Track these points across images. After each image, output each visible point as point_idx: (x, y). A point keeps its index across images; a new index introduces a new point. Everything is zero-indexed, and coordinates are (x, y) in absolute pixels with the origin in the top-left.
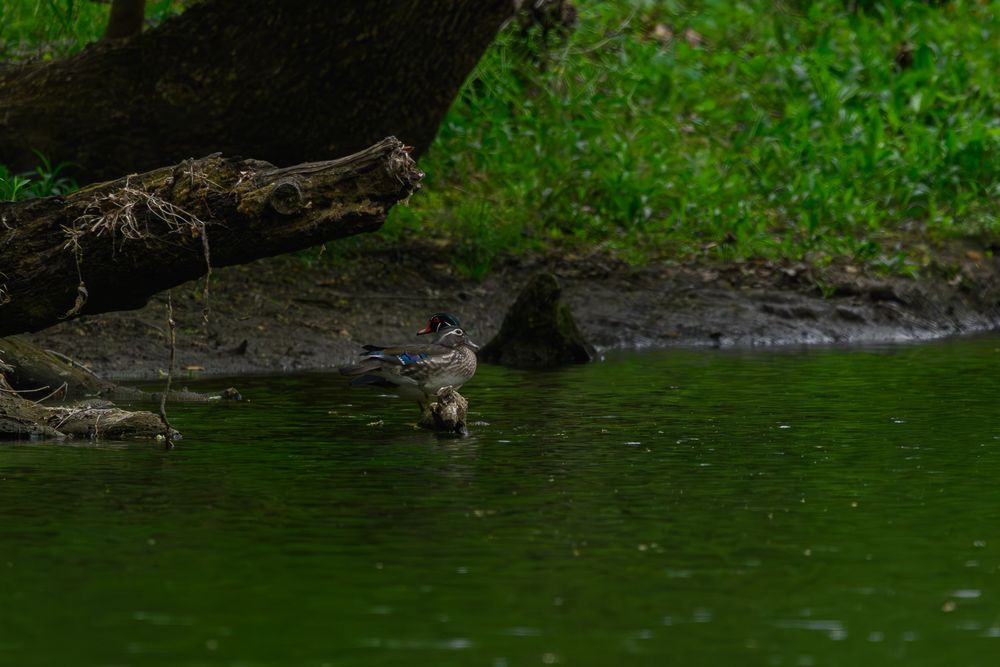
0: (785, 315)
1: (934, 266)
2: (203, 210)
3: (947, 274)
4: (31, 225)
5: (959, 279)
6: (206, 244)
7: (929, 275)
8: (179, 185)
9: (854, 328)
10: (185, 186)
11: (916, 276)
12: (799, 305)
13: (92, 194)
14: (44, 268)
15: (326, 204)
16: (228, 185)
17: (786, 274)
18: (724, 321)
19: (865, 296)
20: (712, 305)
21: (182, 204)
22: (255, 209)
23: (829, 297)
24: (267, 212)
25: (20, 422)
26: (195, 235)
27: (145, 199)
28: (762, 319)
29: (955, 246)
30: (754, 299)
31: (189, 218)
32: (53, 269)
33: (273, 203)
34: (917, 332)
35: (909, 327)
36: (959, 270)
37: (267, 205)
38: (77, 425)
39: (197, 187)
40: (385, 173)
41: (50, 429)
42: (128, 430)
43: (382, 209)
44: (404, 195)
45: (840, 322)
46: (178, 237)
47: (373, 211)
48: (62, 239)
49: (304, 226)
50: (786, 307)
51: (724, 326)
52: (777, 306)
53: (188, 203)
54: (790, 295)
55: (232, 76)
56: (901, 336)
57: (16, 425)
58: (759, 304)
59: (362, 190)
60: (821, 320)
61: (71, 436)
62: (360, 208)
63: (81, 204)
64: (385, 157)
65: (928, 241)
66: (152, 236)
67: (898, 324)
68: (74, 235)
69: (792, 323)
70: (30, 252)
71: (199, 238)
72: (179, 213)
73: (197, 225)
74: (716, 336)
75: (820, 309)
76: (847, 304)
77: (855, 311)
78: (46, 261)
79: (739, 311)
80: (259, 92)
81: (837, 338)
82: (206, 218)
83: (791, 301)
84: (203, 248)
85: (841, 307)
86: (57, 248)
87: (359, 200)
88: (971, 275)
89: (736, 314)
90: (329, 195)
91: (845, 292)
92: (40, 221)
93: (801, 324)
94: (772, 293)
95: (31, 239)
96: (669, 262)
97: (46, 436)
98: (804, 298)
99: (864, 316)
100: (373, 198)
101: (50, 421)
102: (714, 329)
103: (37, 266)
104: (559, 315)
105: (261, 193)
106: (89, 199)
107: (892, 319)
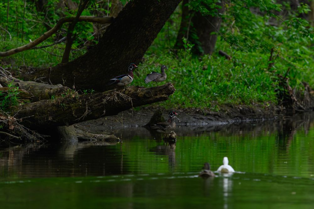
0: (198, 119)
1: (222, 110)
2: (131, 96)
3: (225, 111)
4: (96, 98)
5: (227, 112)
6: (132, 102)
7: (221, 111)
8: (126, 91)
9: (211, 121)
10: (127, 91)
11: (218, 111)
12: (200, 117)
13: (108, 92)
14: (98, 107)
15: (156, 95)
16: (136, 91)
17: (196, 111)
18: (187, 120)
19: (212, 115)
20: (184, 117)
21: (127, 95)
22: (142, 96)
23: (206, 116)
24: (144, 96)
25: (88, 137)
26: (130, 101)
27: (119, 94)
28: (194, 120)
29: (224, 106)
30: (191, 116)
31: (128, 97)
32: (100, 107)
33: (146, 95)
34: (223, 123)
35: (221, 121)
36: (227, 111)
37: (144, 95)
38: (99, 138)
39: (130, 91)
40: (168, 89)
41: (94, 138)
42: (110, 139)
43: (168, 96)
44: (172, 93)
45: (208, 120)
46: (126, 101)
47: (166, 96)
48: (102, 101)
49: (151, 99)
50: (198, 117)
51: (187, 121)
52: (196, 117)
53: (128, 94)
54: (198, 115)
55: (88, 71)
56: (220, 123)
57: (88, 138)
58: (192, 117)
59: (163, 92)
60: (205, 120)
61: (99, 140)
62: (163, 96)
63: (106, 94)
64: (168, 86)
65: (218, 105)
66: (121, 101)
67: (219, 121)
68: (105, 100)
69: (199, 120)
70: (95, 104)
71: (130, 102)
72: (126, 96)
73: (130, 99)
74: (186, 123)
75: (204, 118)
76: (209, 117)
77: (211, 118)
78: (99, 106)
79: (189, 118)
80: (93, 74)
81: (208, 123)
82: (132, 98)
83: (198, 116)
84: (131, 103)
85: (208, 117)
86: (101, 103)
87: (163, 94)
88: (229, 112)
89: (189, 119)
90: (157, 93)
91: (208, 114)
92: (97, 98)
93: (201, 121)
94: (194, 114)
95: (96, 101)
96: (173, 108)
97: (93, 140)
98: (201, 115)
99: (213, 119)
100: (166, 94)
101: (93, 137)
102: (185, 122)
103: (97, 106)
104: (162, 118)
105: (143, 93)
106: (107, 94)
107: (218, 120)
